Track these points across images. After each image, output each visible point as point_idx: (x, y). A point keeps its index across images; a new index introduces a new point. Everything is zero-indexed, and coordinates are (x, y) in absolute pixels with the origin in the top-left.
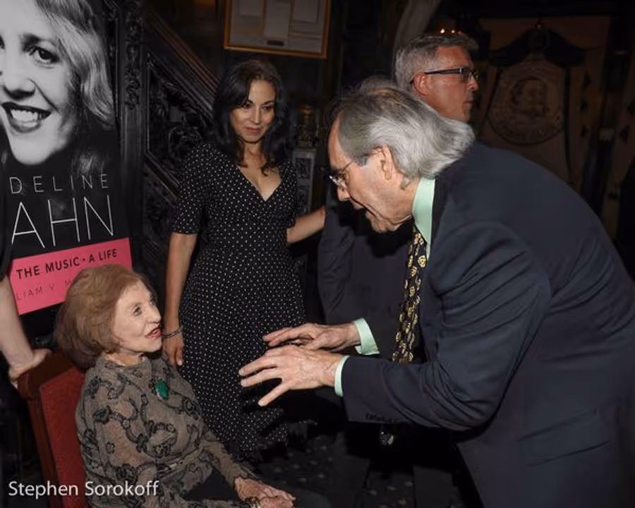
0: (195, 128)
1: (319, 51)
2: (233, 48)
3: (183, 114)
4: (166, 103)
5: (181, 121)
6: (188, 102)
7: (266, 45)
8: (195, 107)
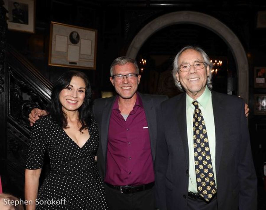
0: (37, 103)
1: (93, 66)
2: (52, 65)
3: (29, 96)
4: (20, 91)
5: (29, 100)
6: (32, 90)
7: (68, 64)
8: (36, 93)
